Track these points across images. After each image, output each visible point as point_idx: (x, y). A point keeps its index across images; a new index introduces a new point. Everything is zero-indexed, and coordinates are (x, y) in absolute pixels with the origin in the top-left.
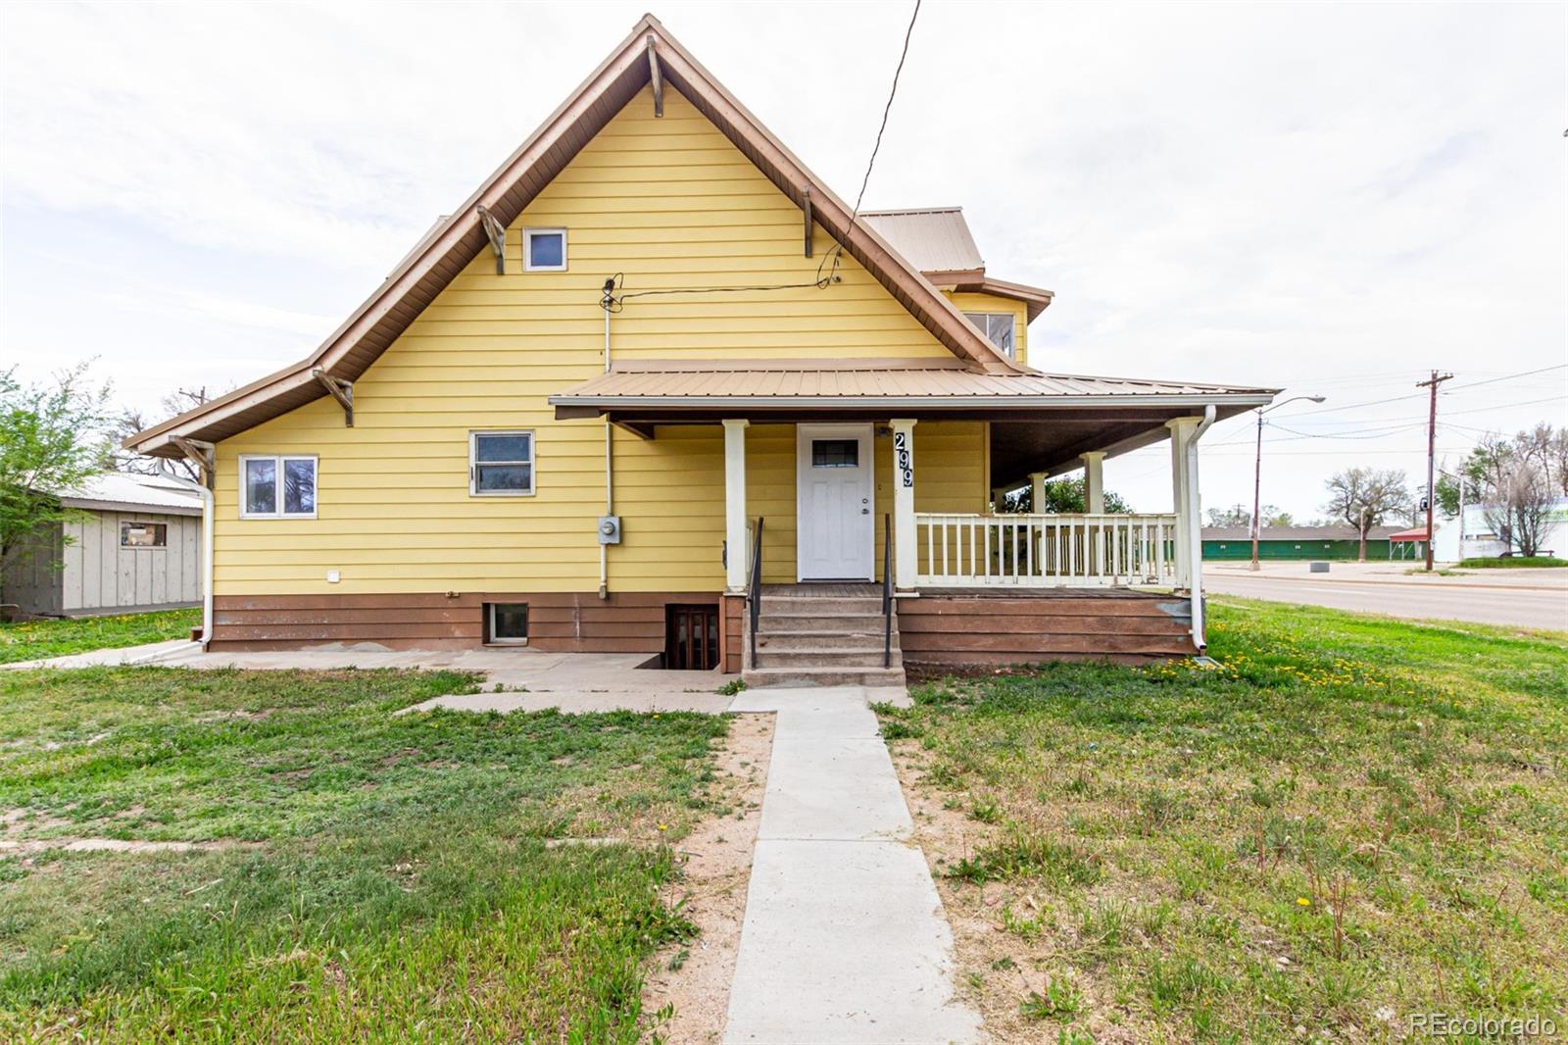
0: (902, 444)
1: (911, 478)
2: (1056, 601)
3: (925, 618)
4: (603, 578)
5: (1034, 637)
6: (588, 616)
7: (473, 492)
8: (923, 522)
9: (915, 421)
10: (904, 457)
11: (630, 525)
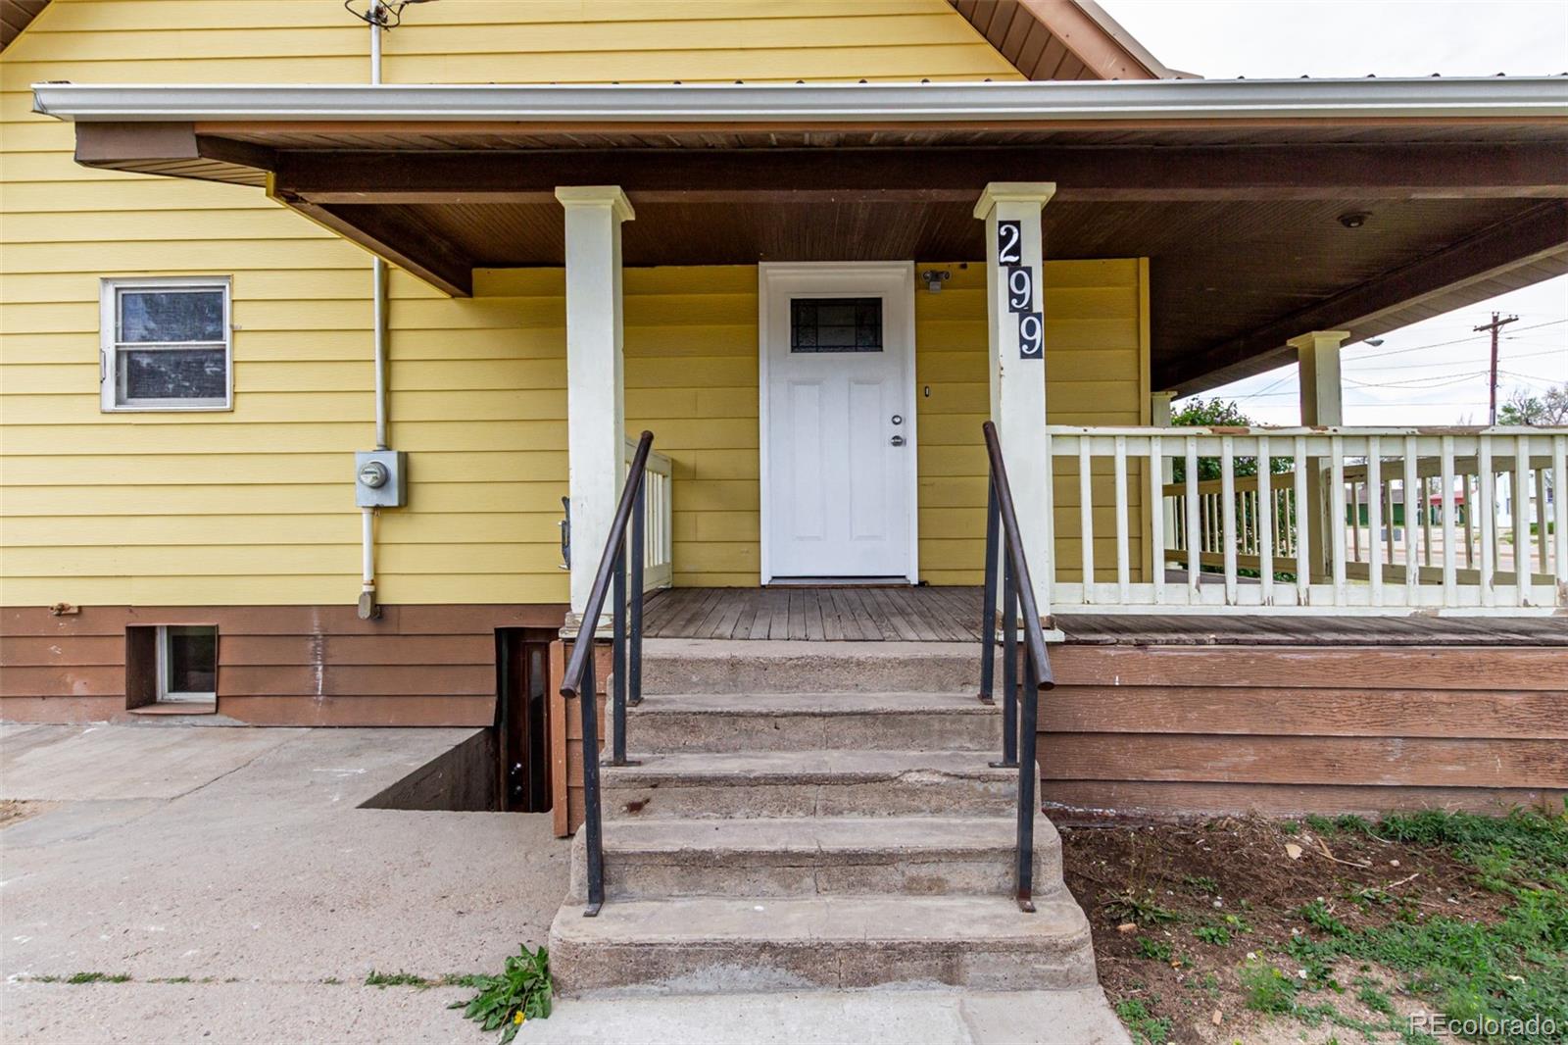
0: (1016, 250)
1: (1038, 336)
2: (1423, 654)
3: (1077, 697)
4: (367, 577)
5: (1365, 746)
6: (340, 652)
7: (110, 403)
8: (1067, 449)
9: (1050, 189)
10: (1020, 283)
11: (424, 469)
